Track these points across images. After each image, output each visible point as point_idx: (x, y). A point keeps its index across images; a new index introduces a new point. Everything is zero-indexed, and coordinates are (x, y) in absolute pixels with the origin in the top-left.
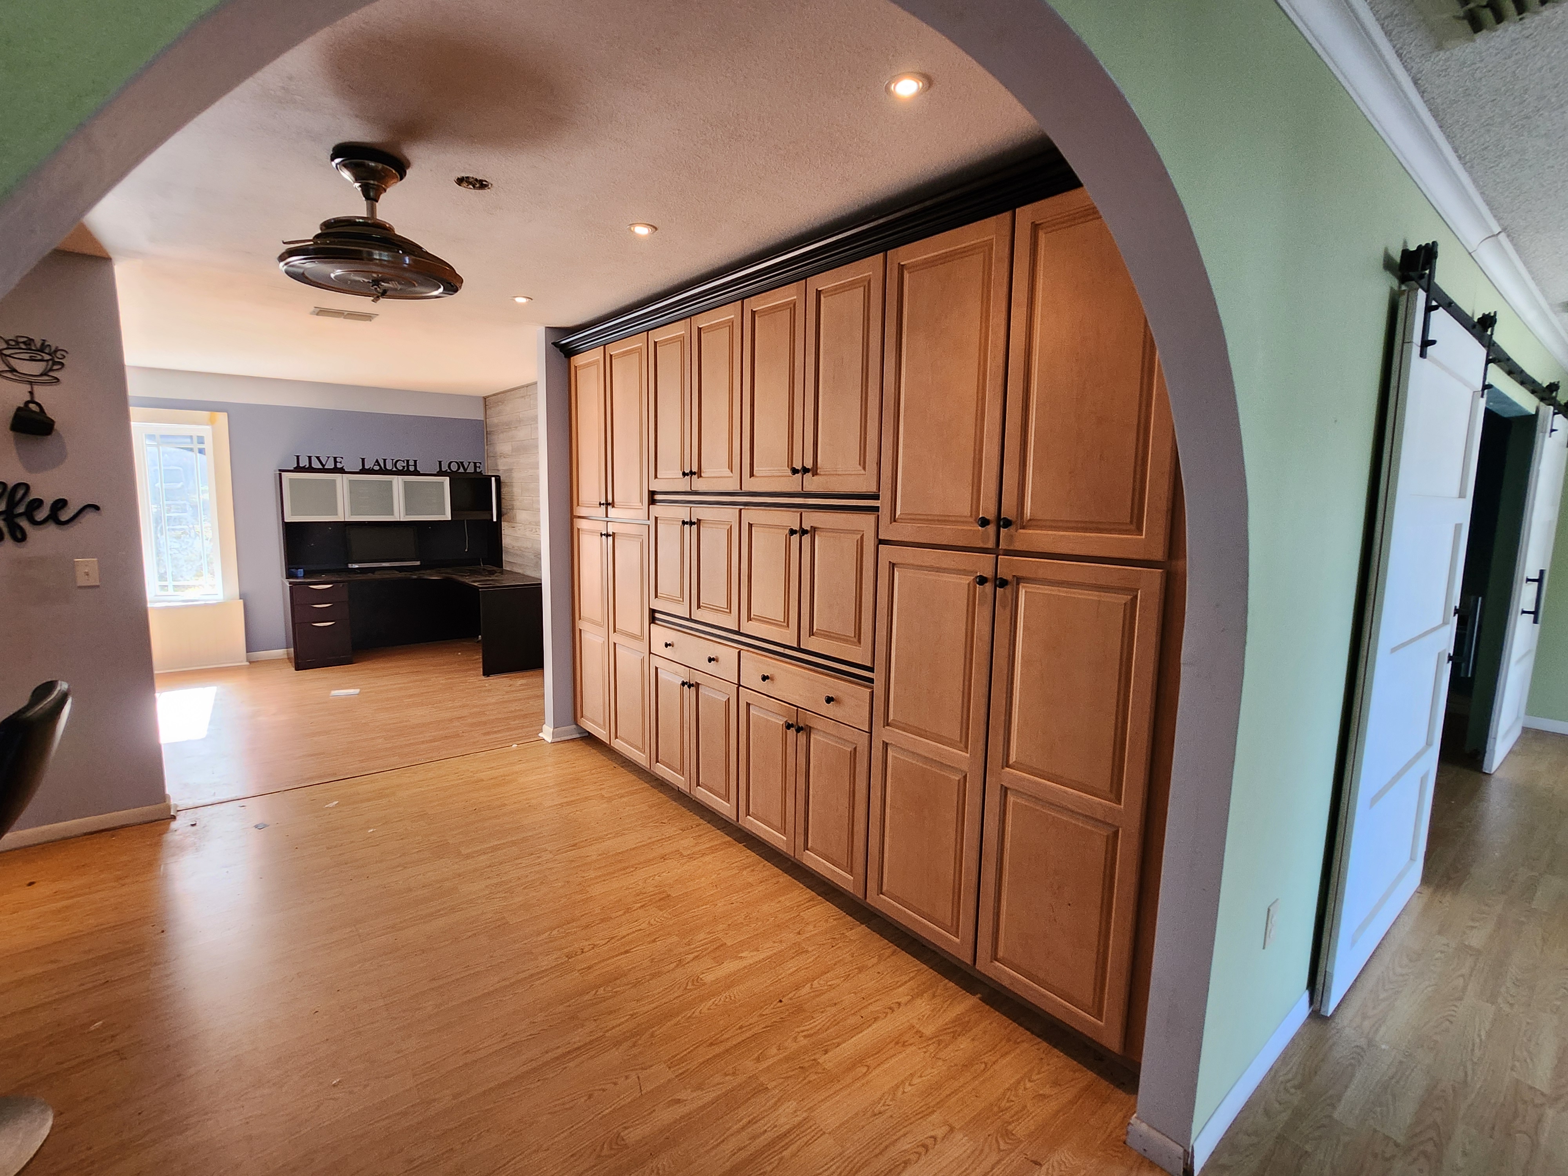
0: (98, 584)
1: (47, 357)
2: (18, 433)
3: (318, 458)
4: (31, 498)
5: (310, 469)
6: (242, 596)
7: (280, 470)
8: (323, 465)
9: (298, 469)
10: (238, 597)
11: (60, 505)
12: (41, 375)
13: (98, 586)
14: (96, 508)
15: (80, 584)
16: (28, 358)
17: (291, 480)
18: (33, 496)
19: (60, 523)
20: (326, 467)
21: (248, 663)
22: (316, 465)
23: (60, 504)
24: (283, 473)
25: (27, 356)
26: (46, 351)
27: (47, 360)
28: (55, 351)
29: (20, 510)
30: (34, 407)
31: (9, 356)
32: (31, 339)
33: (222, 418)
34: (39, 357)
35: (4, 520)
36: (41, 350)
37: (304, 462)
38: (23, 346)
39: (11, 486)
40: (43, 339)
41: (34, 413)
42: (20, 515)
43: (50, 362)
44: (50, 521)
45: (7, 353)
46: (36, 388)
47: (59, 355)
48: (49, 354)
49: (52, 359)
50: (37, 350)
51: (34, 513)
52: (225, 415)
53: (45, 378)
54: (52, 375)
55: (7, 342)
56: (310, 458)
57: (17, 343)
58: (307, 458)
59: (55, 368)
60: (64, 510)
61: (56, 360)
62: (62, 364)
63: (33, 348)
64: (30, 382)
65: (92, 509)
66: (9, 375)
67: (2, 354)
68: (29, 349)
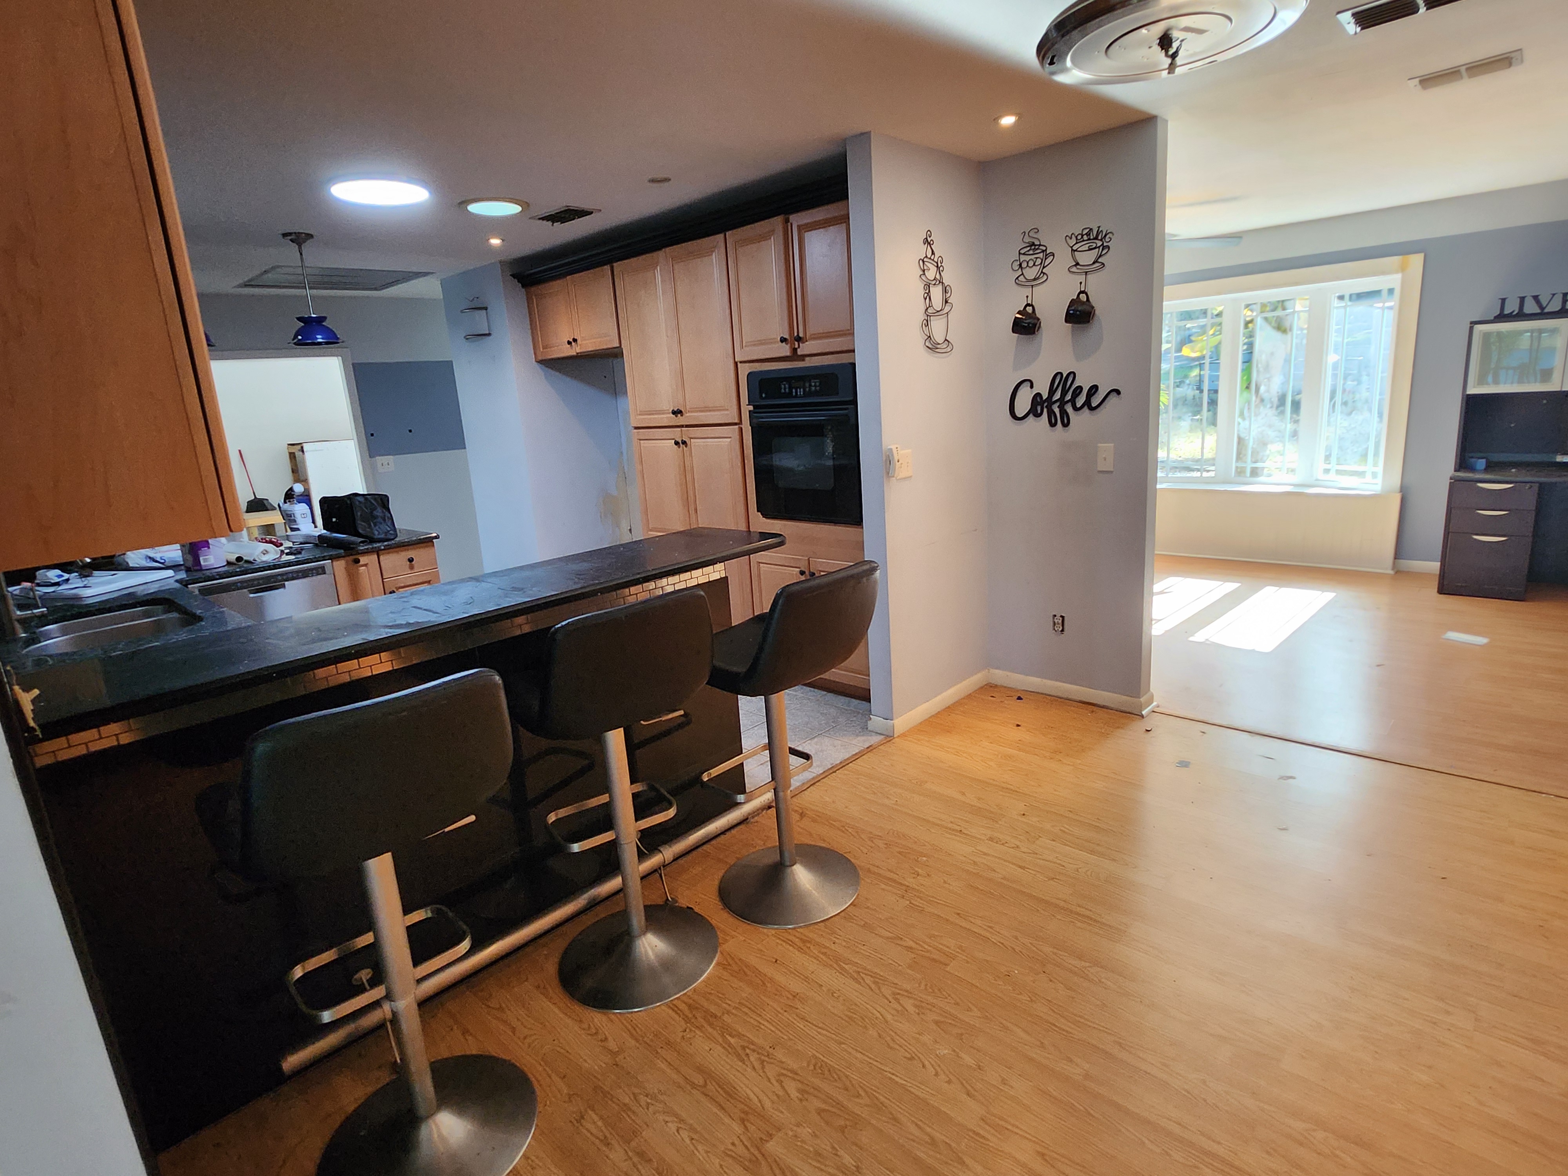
0: (1112, 470)
1: (1100, 243)
2: (1076, 326)
3: (1536, 298)
4: (1075, 386)
5: (1521, 316)
6: (1402, 490)
7: (1472, 322)
8: (1542, 308)
9: (1502, 317)
10: (1397, 491)
11: (1093, 391)
12: (1094, 263)
13: (1112, 472)
14: (1118, 392)
15: (1099, 469)
17: (1486, 336)
18: (1077, 384)
19: (1092, 409)
20: (1546, 310)
21: (1392, 572)
22: (1530, 307)
23: (1094, 389)
24: (1476, 326)
25: (1087, 247)
26: (1100, 238)
27: (1099, 247)
28: (1106, 235)
29: (1068, 397)
30: (1083, 297)
31: (1076, 250)
32: (1091, 230)
33: (1417, 261)
34: (1094, 245)
35: (1058, 407)
36: (1096, 238)
37: (1512, 307)
38: (1085, 238)
39: (1064, 376)
40: (1099, 227)
41: (1083, 303)
42: (1068, 401)
43: (1101, 248)
44: (1086, 408)
45: (1074, 248)
46: (1089, 276)
47: (1107, 240)
48: (1101, 240)
49: (1103, 244)
50: (1094, 239)
51: (1077, 400)
52: (1421, 256)
53: (1097, 265)
54: (1099, 260)
55: (1076, 237)
56: (1522, 299)
57: (1082, 236)
58: (1519, 299)
59: (1104, 252)
60: (1096, 395)
61: (1105, 244)
62: (1108, 247)
63: (1092, 237)
64: (1086, 272)
65: (1114, 394)
66: (1074, 269)
67: (1072, 250)
68: (1089, 239)
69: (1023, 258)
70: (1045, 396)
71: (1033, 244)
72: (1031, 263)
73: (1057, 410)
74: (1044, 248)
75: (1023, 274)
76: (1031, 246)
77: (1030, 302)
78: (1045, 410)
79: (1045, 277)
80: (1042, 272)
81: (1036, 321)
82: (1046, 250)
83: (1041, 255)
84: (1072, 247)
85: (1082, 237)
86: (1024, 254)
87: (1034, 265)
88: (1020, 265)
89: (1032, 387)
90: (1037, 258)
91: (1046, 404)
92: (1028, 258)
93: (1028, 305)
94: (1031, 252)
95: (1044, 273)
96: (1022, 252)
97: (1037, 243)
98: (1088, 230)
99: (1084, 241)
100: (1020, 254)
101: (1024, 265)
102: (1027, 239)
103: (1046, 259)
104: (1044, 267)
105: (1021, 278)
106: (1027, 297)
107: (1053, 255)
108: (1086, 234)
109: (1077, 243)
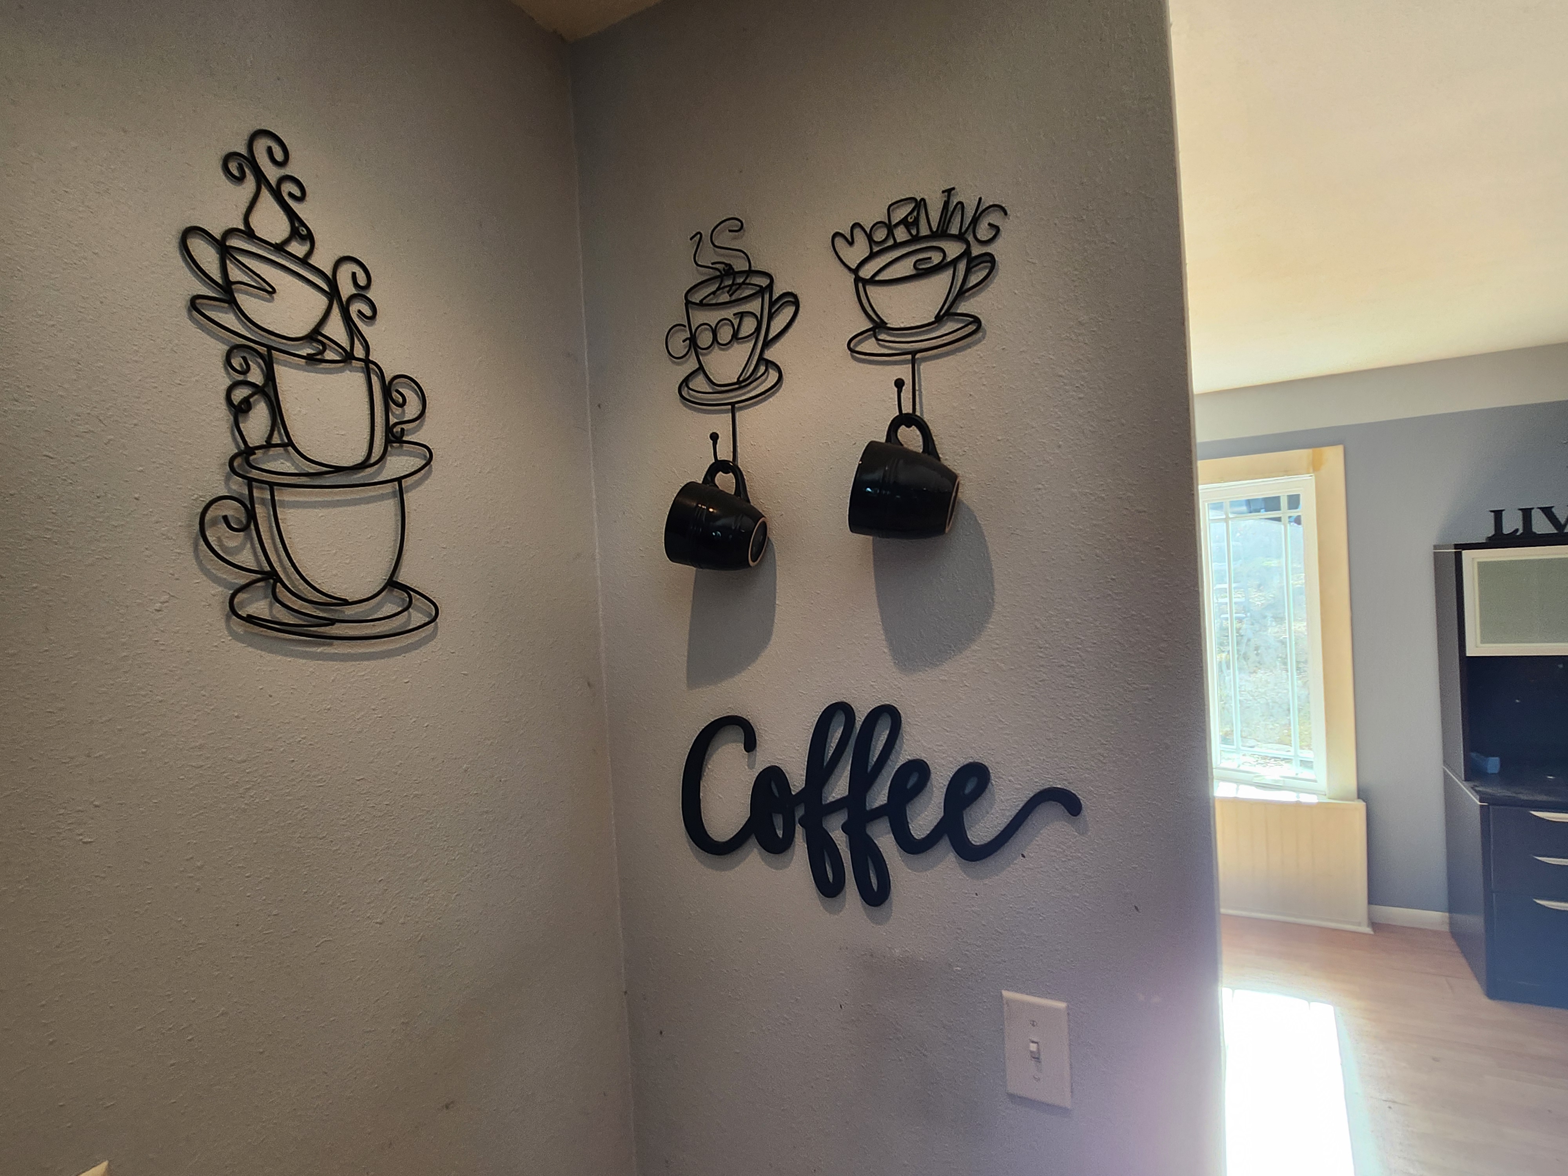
1: (953, 250)
2: (885, 540)
3: (1548, 512)
4: (902, 761)
5: (1527, 538)
6: (1362, 794)
7: (1457, 546)
8: (1559, 526)
9: (1499, 540)
10: (1356, 795)
11: (969, 788)
12: (939, 319)
14: (1068, 803)
16: (911, 271)
17: (1483, 567)
18: (906, 752)
19: (968, 854)
20: (1566, 530)
21: (1368, 930)
22: (1541, 525)
24: (1465, 553)
25: (905, 268)
26: (954, 230)
27: (955, 262)
28: (975, 220)
29: (879, 796)
30: (911, 438)
31: (872, 281)
32: (920, 204)
33: (1334, 456)
34: (936, 258)
35: (844, 828)
36: (942, 233)
37: (1512, 524)
38: (901, 234)
39: (860, 719)
40: (949, 192)
41: (909, 457)
42: (879, 813)
43: (962, 266)
44: (945, 844)
45: (867, 272)
46: (926, 369)
47: (983, 232)
48: (960, 237)
49: (967, 253)
50: (934, 236)
51: (910, 811)
52: (1340, 449)
53: (950, 326)
54: (963, 308)
55: (869, 237)
56: (1527, 514)
57: (890, 228)
58: (1520, 513)
59: (973, 280)
60: (983, 802)
61: (976, 251)
62: (990, 259)
63: (924, 231)
64: (914, 353)
65: (1051, 811)
66: (869, 346)
67: (858, 280)
68: (916, 239)
69: (700, 317)
70: (797, 780)
71: (729, 271)
72: (725, 334)
73: (840, 838)
74: (764, 282)
75: (701, 368)
76: (721, 277)
77: (724, 454)
78: (800, 833)
79: (773, 376)
80: (761, 359)
81: (747, 521)
82: (770, 287)
83: (754, 306)
84: (855, 271)
85: (890, 233)
86: (702, 304)
87: (735, 337)
88: (693, 341)
89: (750, 744)
90: (741, 315)
91: (800, 812)
92: (712, 317)
93: (719, 466)
94: (725, 297)
95: (770, 364)
96: (696, 298)
97: (740, 265)
98: (910, 207)
99: (896, 245)
100: (688, 303)
101: (705, 339)
102: (709, 256)
103: (771, 317)
104: (767, 344)
105: (699, 383)
106: (714, 437)
107: (796, 303)
108: (904, 222)
109: (872, 256)
